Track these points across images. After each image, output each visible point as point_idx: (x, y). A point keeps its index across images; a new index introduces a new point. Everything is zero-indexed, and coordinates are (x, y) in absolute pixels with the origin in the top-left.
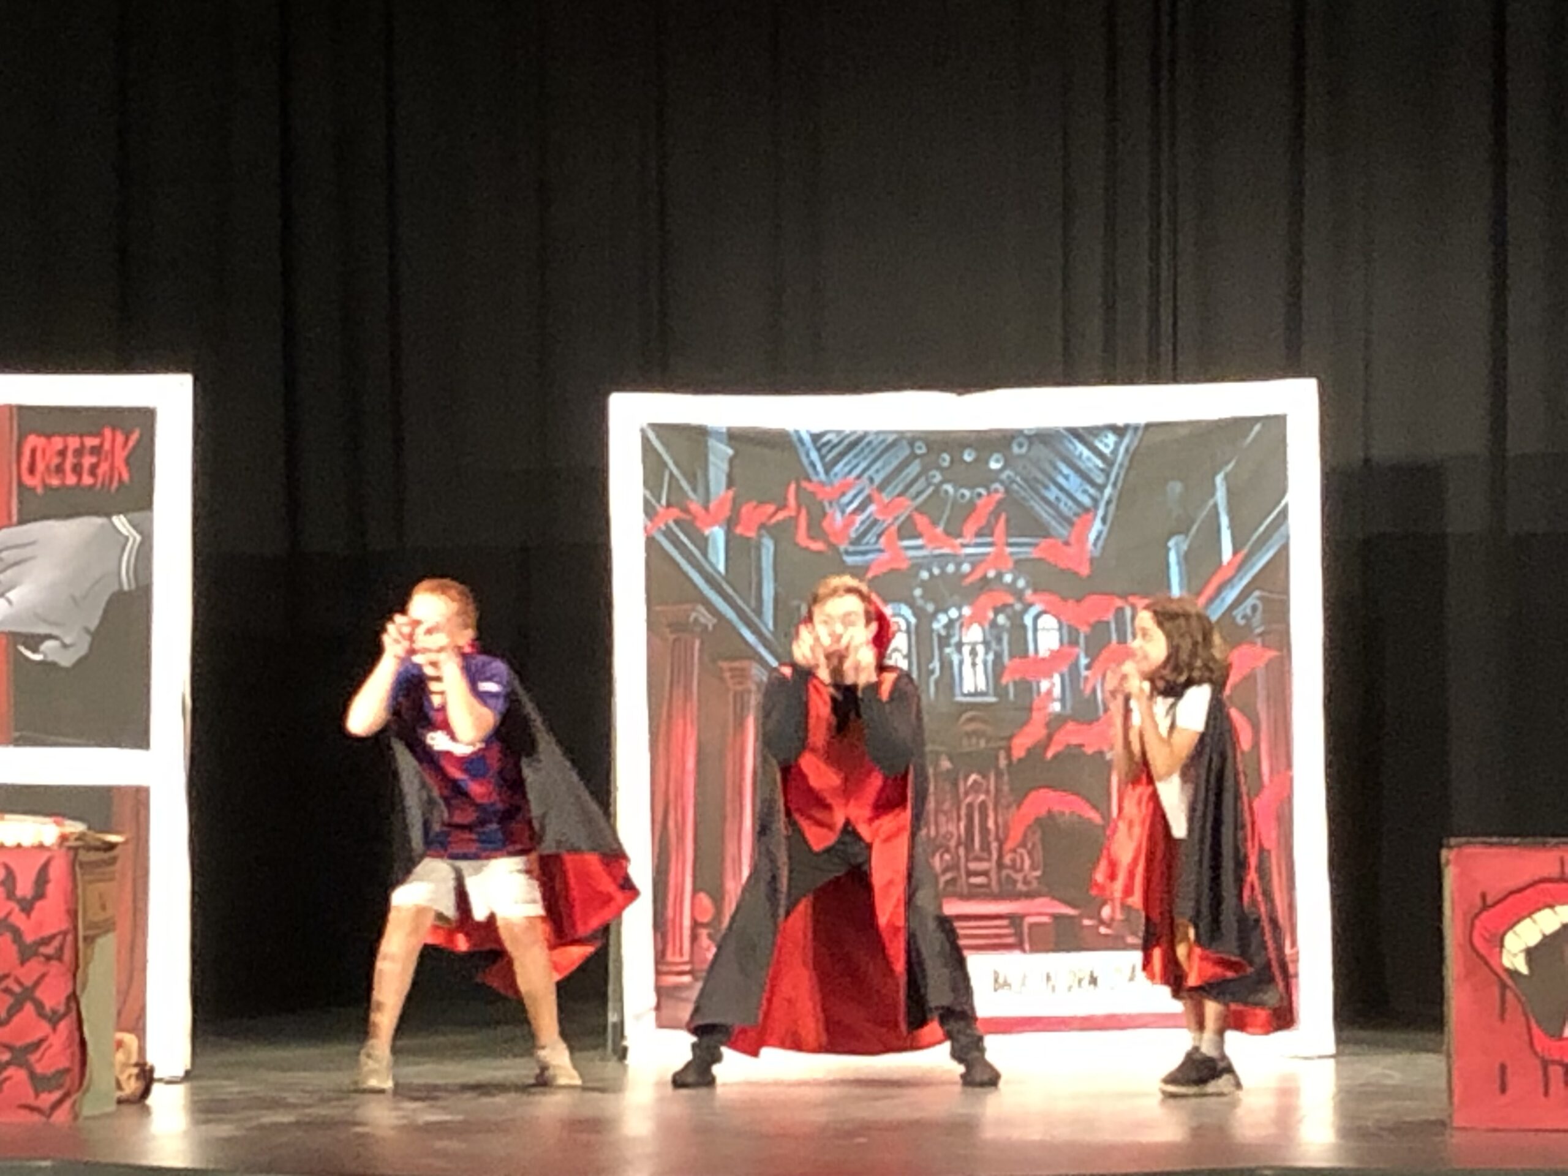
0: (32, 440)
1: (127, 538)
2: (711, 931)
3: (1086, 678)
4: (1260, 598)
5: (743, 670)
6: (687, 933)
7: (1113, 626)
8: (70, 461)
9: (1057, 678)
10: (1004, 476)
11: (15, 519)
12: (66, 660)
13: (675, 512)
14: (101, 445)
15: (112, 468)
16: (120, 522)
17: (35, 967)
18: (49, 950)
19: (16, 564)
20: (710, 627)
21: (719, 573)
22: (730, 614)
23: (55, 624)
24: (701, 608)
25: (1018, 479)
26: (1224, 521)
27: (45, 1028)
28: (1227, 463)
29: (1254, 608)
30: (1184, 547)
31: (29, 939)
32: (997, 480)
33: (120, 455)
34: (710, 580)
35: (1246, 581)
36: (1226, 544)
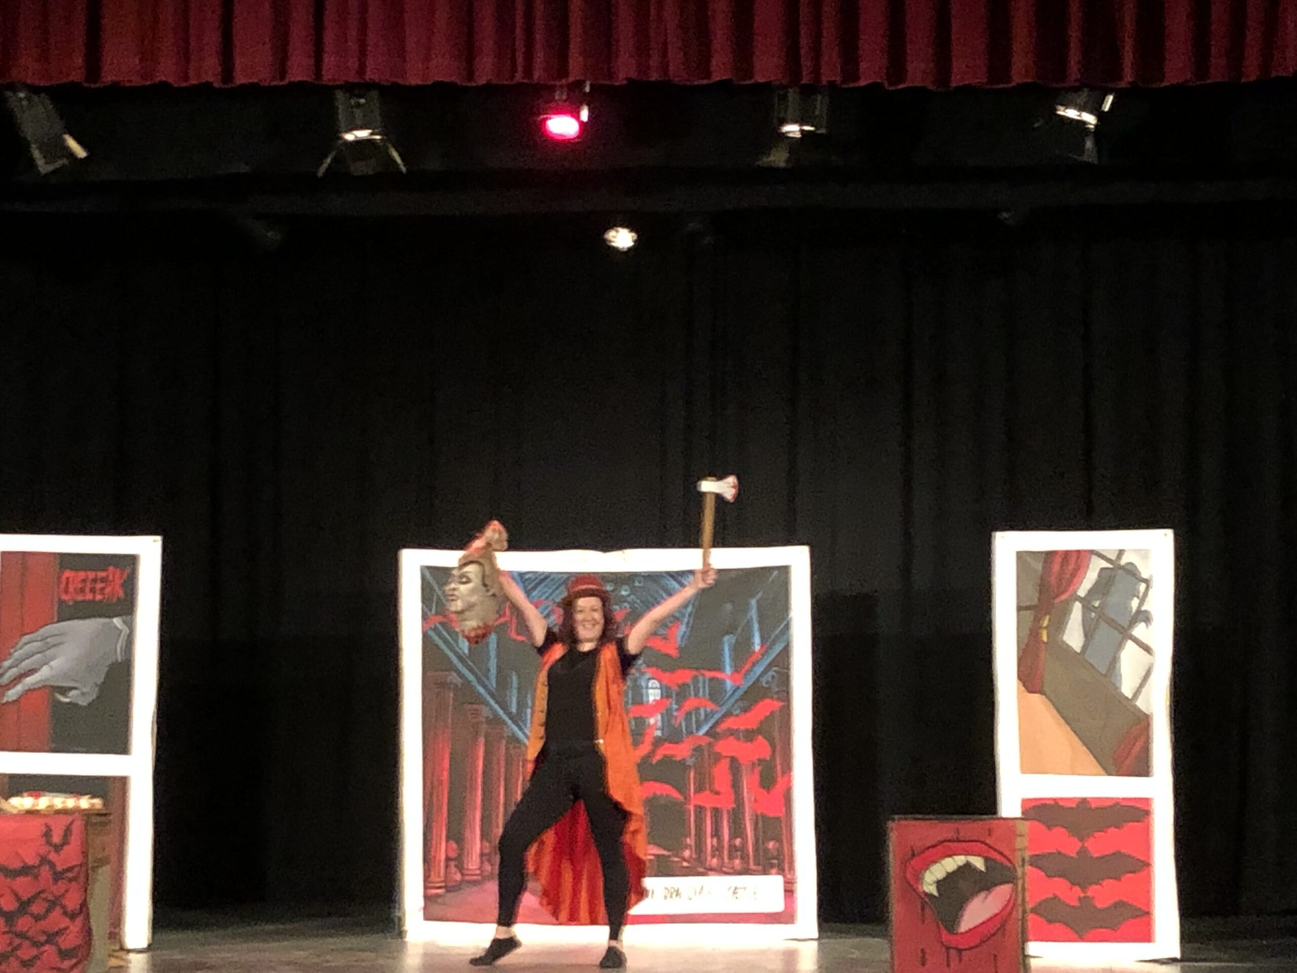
0: (68, 574)
1: (121, 631)
2: (457, 863)
3: (676, 718)
4: (775, 671)
5: (477, 710)
6: (442, 864)
7: (692, 688)
8: (89, 585)
9: (659, 717)
10: (629, 599)
11: (56, 619)
12: (83, 702)
13: (440, 618)
14: (107, 576)
15: (113, 589)
16: (117, 621)
17: (62, 885)
18: (70, 875)
19: (54, 646)
20: (460, 685)
21: (465, 654)
22: (471, 677)
23: (76, 681)
24: (454, 674)
25: (638, 601)
26: (756, 626)
27: (66, 922)
28: (757, 593)
29: (773, 677)
30: (734, 641)
31: (59, 869)
32: (625, 601)
33: (119, 582)
34: (460, 658)
35: (768, 661)
36: (757, 640)
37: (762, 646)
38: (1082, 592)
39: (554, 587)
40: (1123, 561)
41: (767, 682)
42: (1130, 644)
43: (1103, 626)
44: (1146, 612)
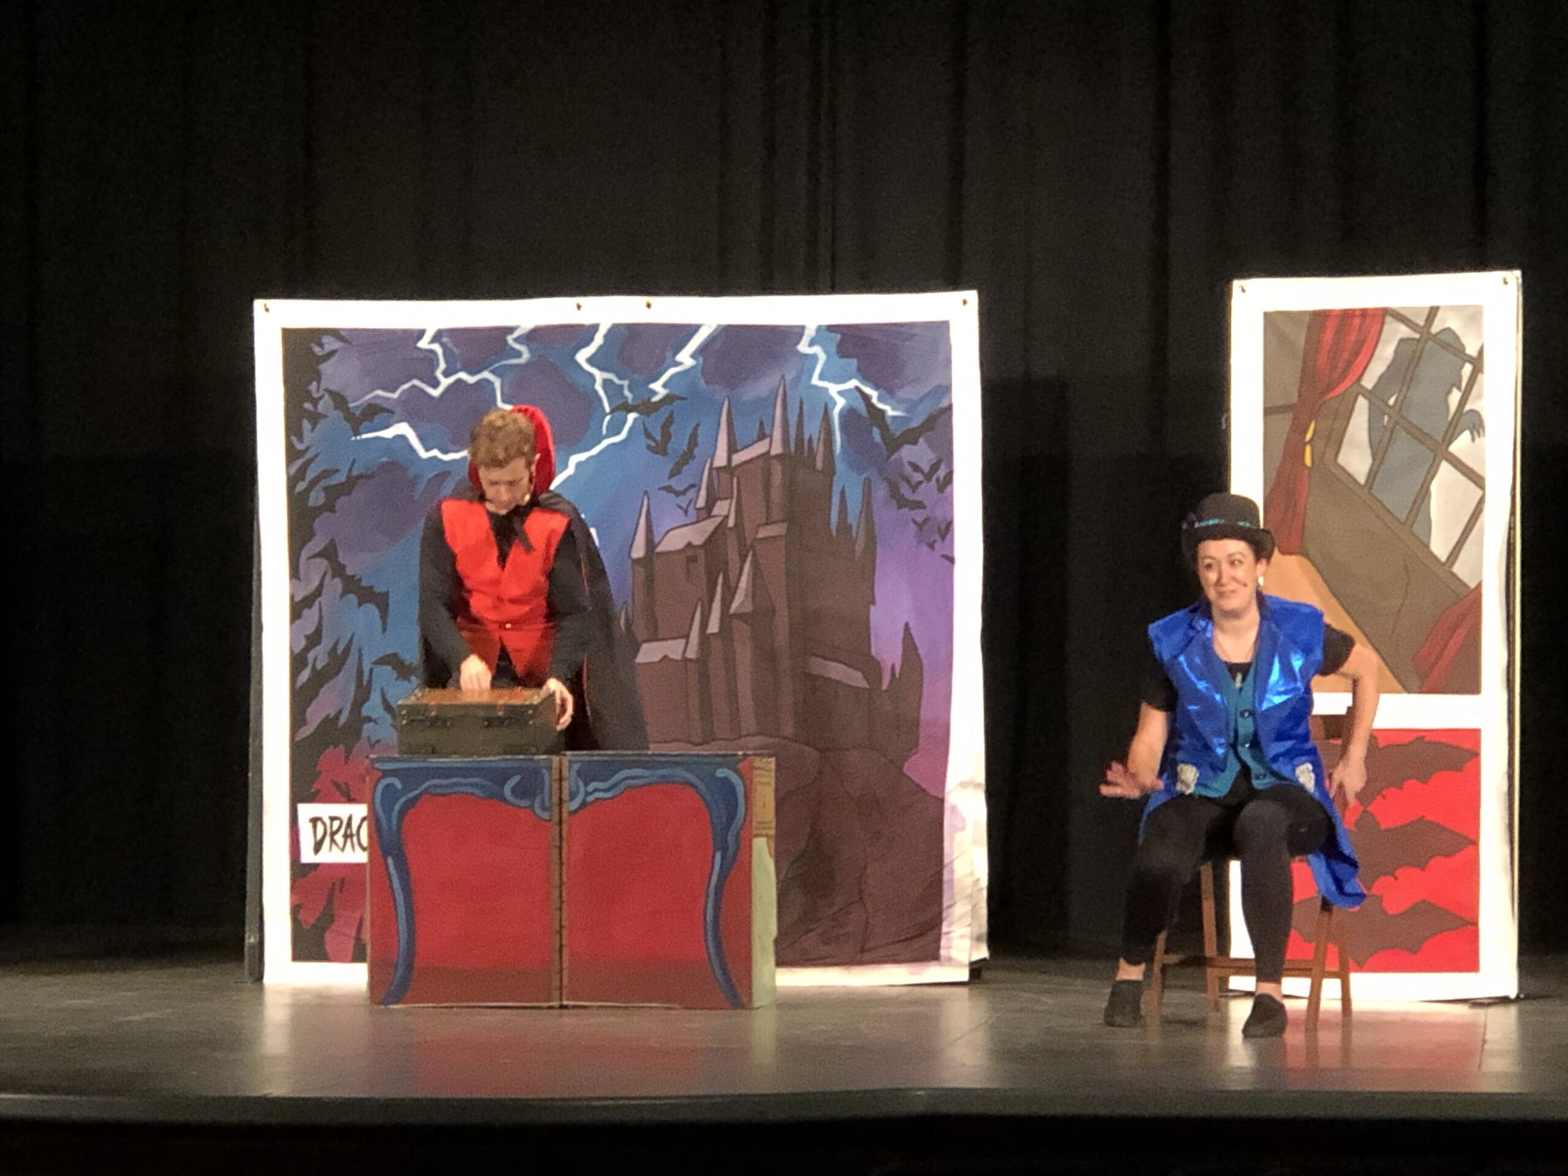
38: (1369, 381)
40: (1435, 329)
42: (1445, 467)
43: (1402, 436)
44: (1475, 413)
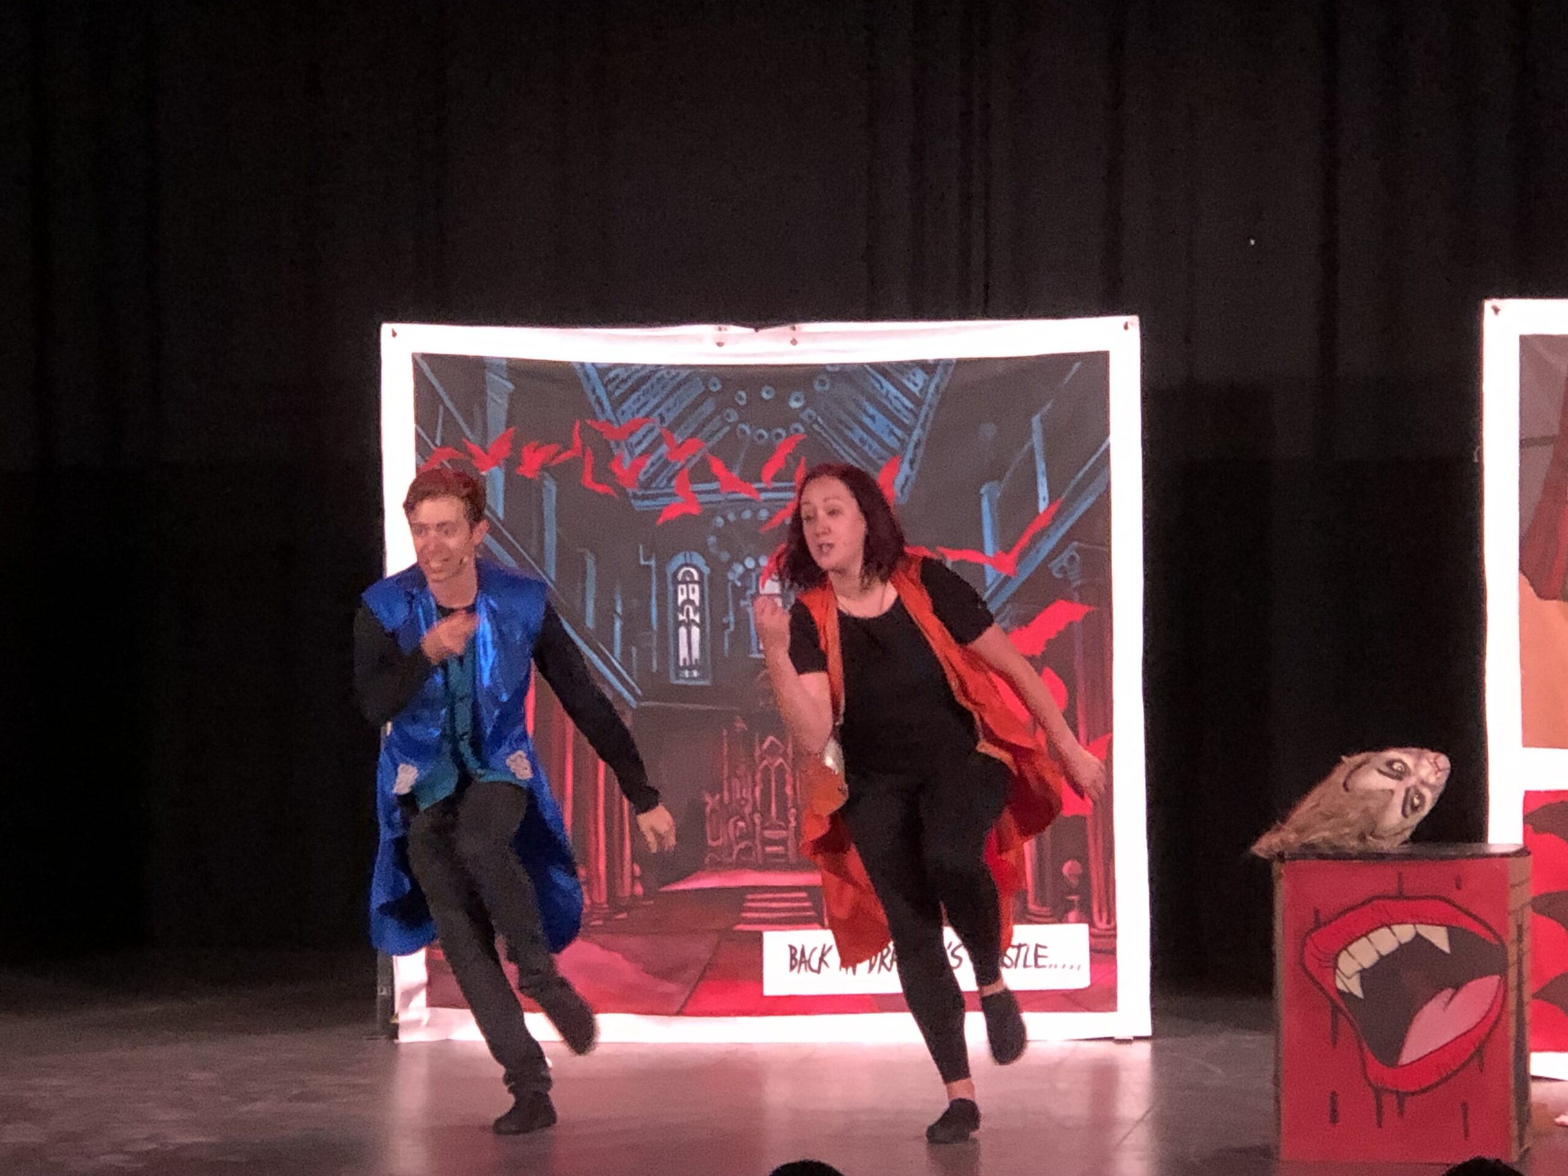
4: (1078, 550)
10: (804, 415)
13: (450, 452)
21: (501, 520)
25: (820, 419)
26: (1041, 465)
28: (1044, 403)
29: (1072, 560)
30: (998, 494)
32: (797, 420)
35: (1063, 530)
36: (1043, 491)
37: (1051, 503)
39: (663, 394)
41: (1062, 569)
